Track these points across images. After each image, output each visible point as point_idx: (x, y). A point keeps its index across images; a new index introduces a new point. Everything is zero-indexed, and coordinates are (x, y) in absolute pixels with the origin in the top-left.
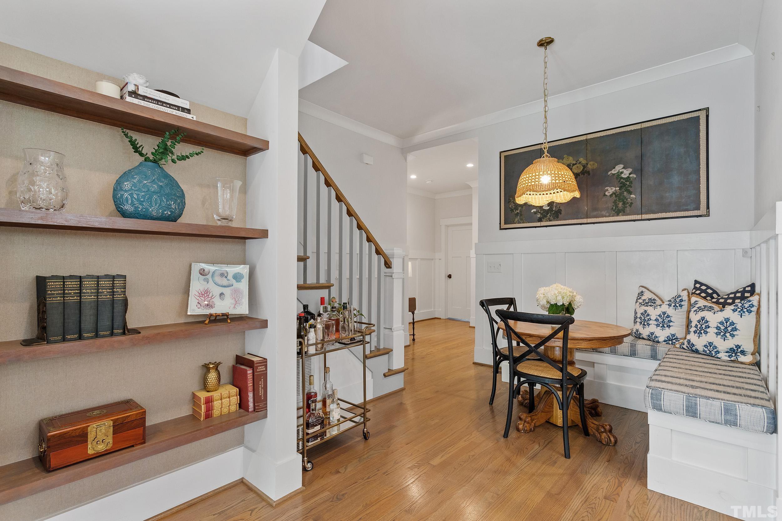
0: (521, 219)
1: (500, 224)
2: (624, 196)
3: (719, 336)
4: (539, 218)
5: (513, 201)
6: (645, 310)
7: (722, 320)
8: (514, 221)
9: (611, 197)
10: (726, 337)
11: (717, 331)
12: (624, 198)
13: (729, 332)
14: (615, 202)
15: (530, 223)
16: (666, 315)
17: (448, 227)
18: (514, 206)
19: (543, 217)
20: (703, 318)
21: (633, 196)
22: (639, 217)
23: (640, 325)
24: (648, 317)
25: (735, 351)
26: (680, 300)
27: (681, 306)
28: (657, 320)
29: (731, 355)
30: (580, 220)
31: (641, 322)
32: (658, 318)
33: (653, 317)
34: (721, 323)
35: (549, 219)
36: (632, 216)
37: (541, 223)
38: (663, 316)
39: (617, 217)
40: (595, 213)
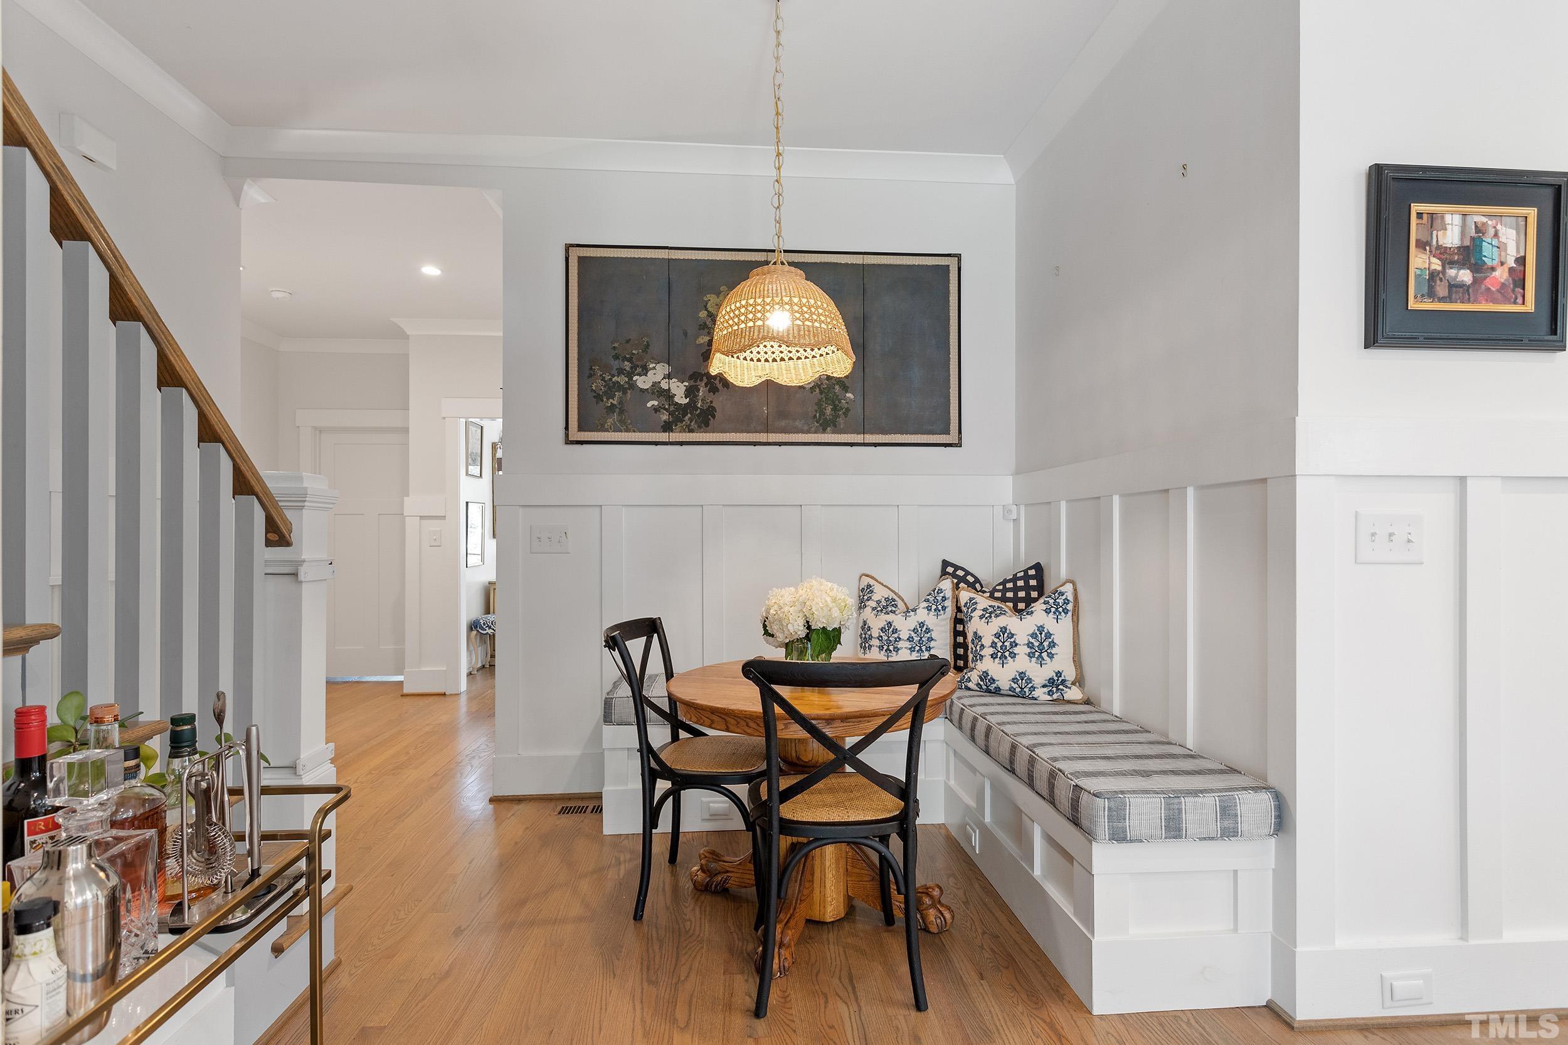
0: (622, 422)
1: (567, 428)
2: (835, 393)
3: (1034, 660)
4: (665, 422)
5: (601, 375)
6: (889, 622)
7: (1035, 630)
8: (602, 425)
9: (812, 393)
10: (1043, 659)
11: (1029, 650)
12: (835, 397)
13: (1046, 651)
14: (819, 404)
15: (643, 434)
16: (924, 629)
17: (320, 431)
18: (605, 386)
19: (673, 422)
20: (1004, 630)
21: (849, 395)
22: (859, 438)
23: (880, 653)
24: (896, 635)
25: (1055, 683)
26: (943, 597)
27: (944, 608)
28: (910, 639)
29: (1051, 690)
30: (754, 434)
31: (882, 646)
32: (913, 634)
33: (904, 635)
34: (1034, 635)
35: (688, 426)
36: (849, 435)
37: (671, 434)
38: (919, 629)
39: (823, 435)
40: (783, 423)
